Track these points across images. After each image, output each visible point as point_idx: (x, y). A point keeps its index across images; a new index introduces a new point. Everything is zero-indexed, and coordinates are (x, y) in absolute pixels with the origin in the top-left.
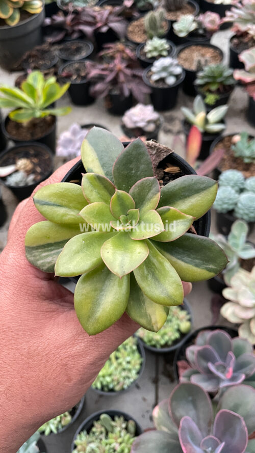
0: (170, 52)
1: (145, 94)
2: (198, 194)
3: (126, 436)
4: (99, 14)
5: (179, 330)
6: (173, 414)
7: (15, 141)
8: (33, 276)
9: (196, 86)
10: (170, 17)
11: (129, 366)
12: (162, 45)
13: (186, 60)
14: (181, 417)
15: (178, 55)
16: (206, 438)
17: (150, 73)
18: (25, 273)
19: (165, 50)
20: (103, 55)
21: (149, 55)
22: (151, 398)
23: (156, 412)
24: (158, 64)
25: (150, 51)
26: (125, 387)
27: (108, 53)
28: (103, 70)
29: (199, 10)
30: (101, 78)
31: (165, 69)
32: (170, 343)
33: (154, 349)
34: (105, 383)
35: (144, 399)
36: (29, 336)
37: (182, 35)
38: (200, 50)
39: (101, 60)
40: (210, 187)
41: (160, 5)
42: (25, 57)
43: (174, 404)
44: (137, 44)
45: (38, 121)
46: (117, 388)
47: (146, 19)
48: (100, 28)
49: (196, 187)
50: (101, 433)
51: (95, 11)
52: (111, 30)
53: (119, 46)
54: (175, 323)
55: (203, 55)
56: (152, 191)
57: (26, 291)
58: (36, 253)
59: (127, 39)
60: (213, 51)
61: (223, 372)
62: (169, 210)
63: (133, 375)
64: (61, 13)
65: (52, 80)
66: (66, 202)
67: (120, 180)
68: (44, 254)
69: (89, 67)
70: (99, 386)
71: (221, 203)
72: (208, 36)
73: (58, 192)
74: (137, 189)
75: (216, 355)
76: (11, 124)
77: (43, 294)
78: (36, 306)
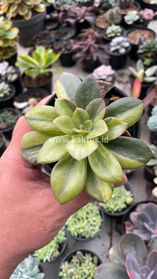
0: (122, 34)
1: (106, 59)
2: (131, 110)
3: (92, 266)
4: (79, 12)
5: (125, 203)
6: (122, 252)
7: (28, 88)
8: (23, 166)
9: (138, 54)
10: (122, 12)
11: (94, 223)
12: (117, 30)
13: (132, 38)
14: (127, 254)
15: (127, 35)
16: (142, 268)
17: (109, 47)
18: (18, 164)
19: (119, 32)
20: (81, 36)
21: (109, 36)
22: (107, 244)
23: (111, 251)
24: (115, 41)
25: (110, 33)
26: (92, 236)
27: (84, 35)
28: (81, 45)
29: (140, 8)
30: (79, 50)
31: (119, 44)
32: (120, 210)
33: (110, 214)
34: (79, 233)
35: (103, 245)
36: (20, 203)
37: (130, 23)
38: (141, 32)
39: (80, 39)
40: (139, 104)
41: (116, 5)
42: (34, 38)
43: (122, 246)
44: (102, 29)
45: (41, 76)
46: (87, 236)
47: (107, 14)
48: (79, 20)
49: (129, 105)
50: (77, 263)
51: (76, 10)
52: (86, 21)
53: (91, 30)
54: (123, 199)
55: (143, 35)
56: (100, 108)
57: (19, 175)
58: (28, 152)
59: (96, 27)
60: (149, 33)
61: (154, 229)
62: (111, 119)
63: (97, 229)
64: (56, 12)
65: (50, 51)
66: (46, 118)
67: (80, 103)
68: (32, 153)
69: (72, 43)
70: (76, 234)
71: (153, 125)
72: (146, 24)
73: (40, 111)
74: (90, 107)
75: (149, 218)
76: (26, 78)
77: (29, 177)
78: (25, 185)
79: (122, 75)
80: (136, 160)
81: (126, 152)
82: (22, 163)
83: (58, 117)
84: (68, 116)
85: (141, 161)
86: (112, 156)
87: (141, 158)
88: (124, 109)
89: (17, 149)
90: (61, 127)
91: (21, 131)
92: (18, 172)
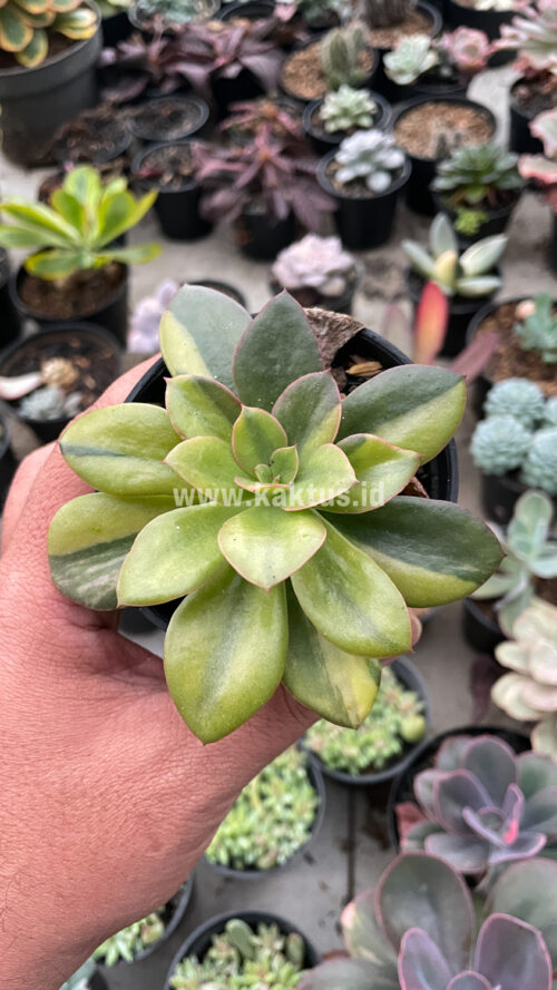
0: (377, 120)
1: (322, 212)
2: (425, 406)
3: (283, 969)
4: (220, 37)
5: (398, 736)
6: (386, 922)
7: (40, 321)
8: (65, 621)
9: (436, 193)
10: (378, 40)
11: (290, 815)
12: (359, 104)
13: (412, 135)
14: (405, 930)
15: (395, 126)
16: (458, 976)
17: (333, 167)
18: (47, 616)
19: (366, 114)
20: (230, 129)
21: (331, 127)
22: (338, 883)
23: (350, 917)
24: (351, 147)
25: (334, 118)
26: (282, 859)
27: (242, 124)
28: (231, 160)
29: (441, 25)
30: (225, 179)
31: (366, 156)
32: (379, 763)
33: (344, 777)
34: (236, 852)
35: (324, 887)
36: (62, 754)
37: (404, 80)
38: (443, 113)
39: (225, 138)
40: (449, 388)
41: (354, 16)
42: (59, 136)
43: (388, 899)
44: (306, 103)
45: (87, 277)
46: (264, 863)
47: (324, 48)
48: (223, 68)
49: (418, 391)
50: (229, 960)
51: (211, 31)
52: (246, 73)
53: (266, 107)
54: (390, 718)
55: (451, 125)
56: (322, 404)
57: (49, 656)
58: (73, 568)
59: (283, 92)
60: (473, 115)
61: (497, 830)
62: (364, 440)
63: (299, 834)
64: (137, 38)
65: (118, 185)
66: (134, 445)
67: (250, 388)
68: (92, 570)
69: (199, 154)
70: (224, 857)
71: (490, 453)
72: (462, 82)
73: (113, 424)
74: (290, 403)
75: (482, 791)
76: (29, 285)
77: (87, 661)
78: (73, 687)
79: (380, 269)
80: (450, 574)
81: (415, 548)
82: (59, 611)
83: (182, 441)
84: (217, 439)
85: (465, 577)
86: (371, 566)
87: (467, 568)
88: (401, 406)
89: (39, 564)
90: (196, 475)
91: (49, 498)
92: (48, 643)
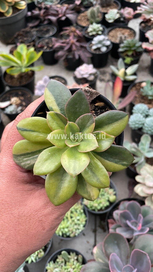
0: (103, 32)
1: (88, 57)
3: (77, 264)
4: (60, 9)
5: (109, 201)
6: (106, 251)
7: (10, 87)
9: (119, 52)
10: (103, 10)
11: (79, 222)
12: (98, 28)
13: (113, 37)
14: (111, 253)
15: (108, 34)
16: (125, 266)
17: (91, 45)
18: (14, 169)
19: (100, 30)
20: (63, 34)
21: (91, 34)
22: (92, 241)
23: (95, 250)
24: (96, 39)
25: (91, 32)
26: (77, 234)
27: (66, 33)
28: (63, 43)
29: (121, 6)
30: (61, 48)
31: (100, 42)
32: (103, 208)
33: (93, 212)
34: (64, 232)
35: (88, 242)
36: (18, 205)
37: (111, 21)
38: (121, 31)
39: (61, 37)
40: (124, 117)
41: (97, 4)
42: (15, 36)
43: (106, 245)
44: (84, 27)
45: (23, 75)
46: (72, 235)
47: (89, 12)
48: (61, 17)
49: (115, 118)
50: (62, 262)
51: (58, 7)
52: (67, 19)
53: (73, 28)
54: (106, 197)
55: (123, 34)
56: (90, 122)
57: (15, 180)
58: (20, 158)
59: (77, 24)
60: (129, 31)
61: (136, 226)
63: (81, 228)
64: (37, 9)
65: (32, 49)
66: (37, 128)
68: (25, 159)
69: (54, 41)
70: (61, 234)
71: (134, 123)
72: (126, 22)
73: (32, 123)
75: (132, 216)
76: (7, 77)
79: (104, 73)
80: (120, 164)
82: (17, 168)
85: (124, 165)
87: (125, 163)
90: (55, 142)
92: (14, 176)
